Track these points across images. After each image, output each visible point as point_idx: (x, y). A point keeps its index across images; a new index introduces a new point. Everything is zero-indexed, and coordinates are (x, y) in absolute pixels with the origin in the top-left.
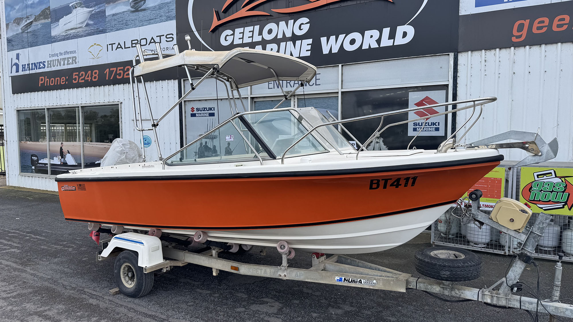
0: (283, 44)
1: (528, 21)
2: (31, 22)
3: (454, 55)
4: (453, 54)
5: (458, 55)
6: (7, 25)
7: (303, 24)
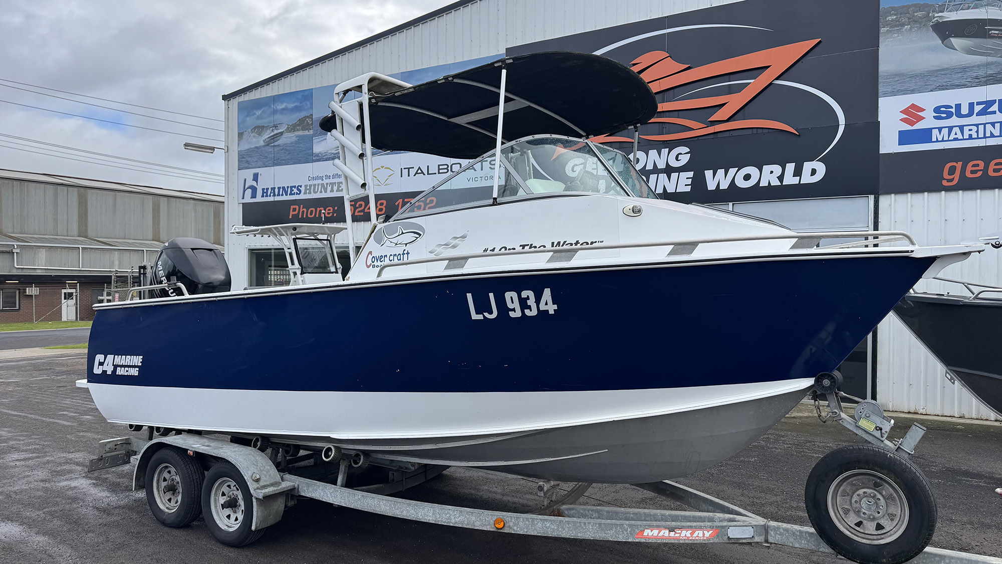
1: (960, 163)
2: (282, 133)
3: (875, 198)
4: (873, 196)
5: (880, 197)
6: (240, 135)
7: (681, 154)
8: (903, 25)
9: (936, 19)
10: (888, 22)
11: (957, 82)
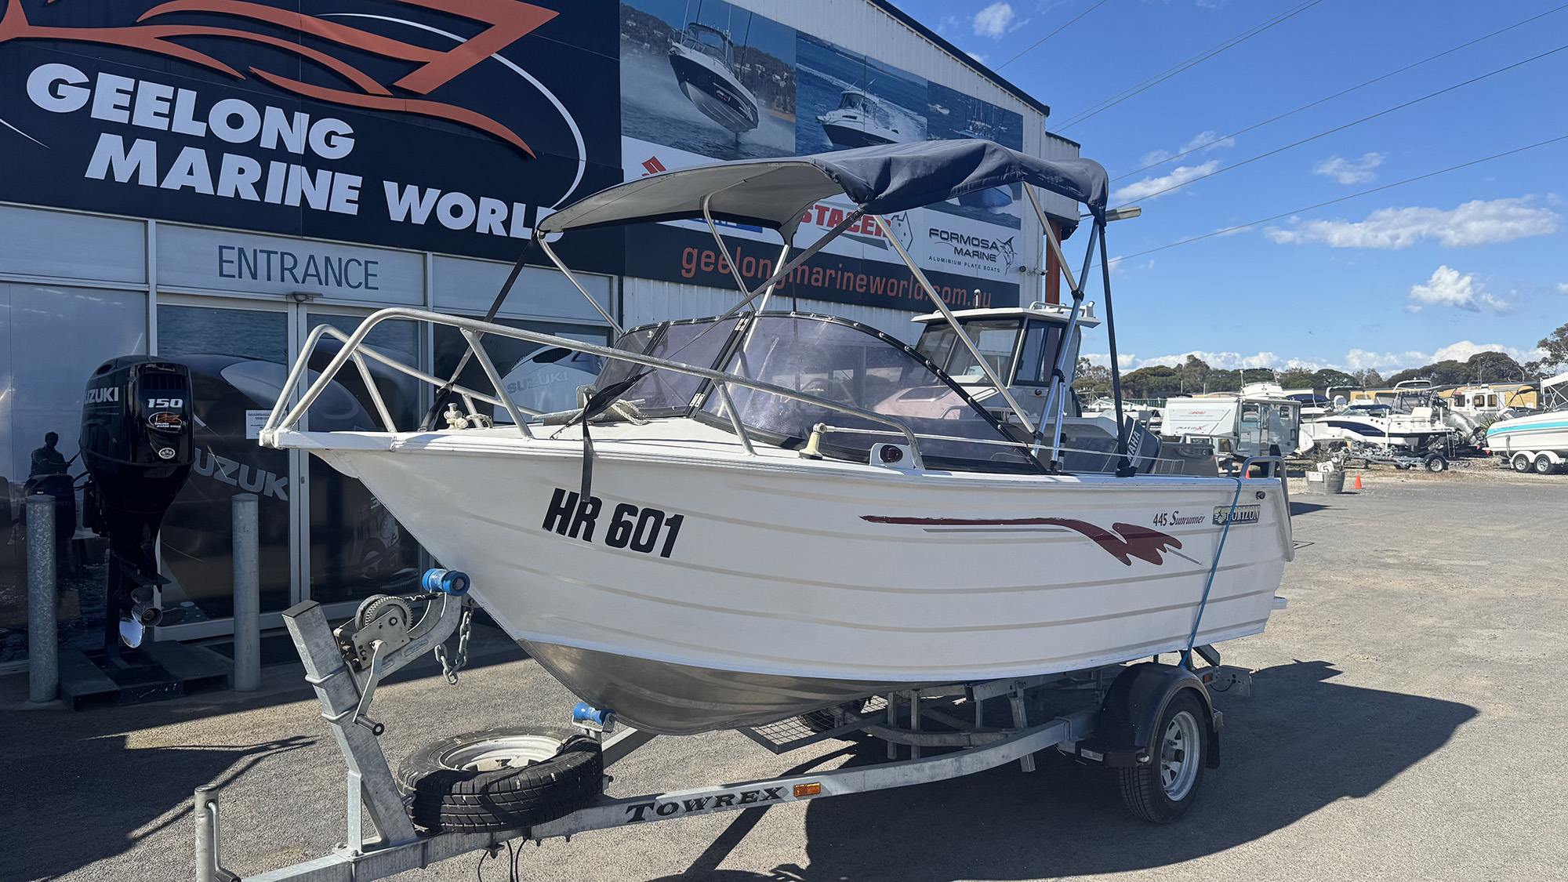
0: (277, 168)
1: (696, 250)
3: (619, 279)
4: (618, 276)
5: (625, 279)
7: (336, 134)
8: (643, 40)
9: (673, 49)
10: (628, 28)
11: (692, 143)
